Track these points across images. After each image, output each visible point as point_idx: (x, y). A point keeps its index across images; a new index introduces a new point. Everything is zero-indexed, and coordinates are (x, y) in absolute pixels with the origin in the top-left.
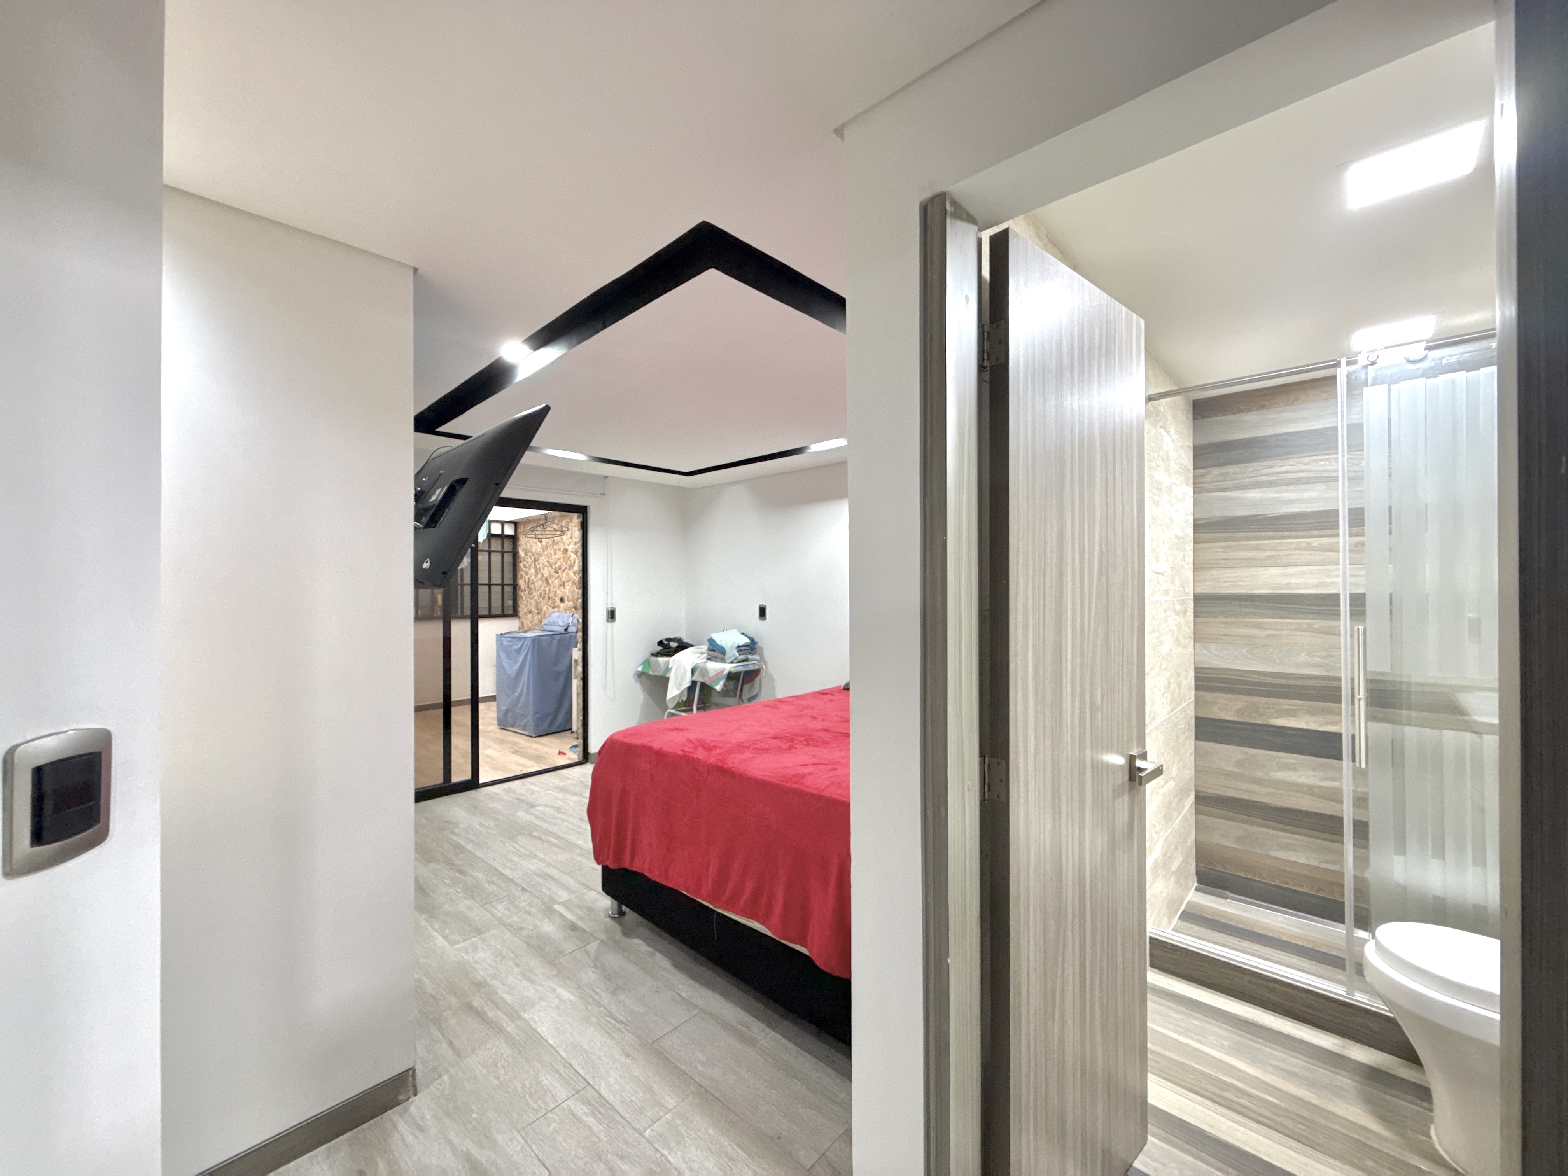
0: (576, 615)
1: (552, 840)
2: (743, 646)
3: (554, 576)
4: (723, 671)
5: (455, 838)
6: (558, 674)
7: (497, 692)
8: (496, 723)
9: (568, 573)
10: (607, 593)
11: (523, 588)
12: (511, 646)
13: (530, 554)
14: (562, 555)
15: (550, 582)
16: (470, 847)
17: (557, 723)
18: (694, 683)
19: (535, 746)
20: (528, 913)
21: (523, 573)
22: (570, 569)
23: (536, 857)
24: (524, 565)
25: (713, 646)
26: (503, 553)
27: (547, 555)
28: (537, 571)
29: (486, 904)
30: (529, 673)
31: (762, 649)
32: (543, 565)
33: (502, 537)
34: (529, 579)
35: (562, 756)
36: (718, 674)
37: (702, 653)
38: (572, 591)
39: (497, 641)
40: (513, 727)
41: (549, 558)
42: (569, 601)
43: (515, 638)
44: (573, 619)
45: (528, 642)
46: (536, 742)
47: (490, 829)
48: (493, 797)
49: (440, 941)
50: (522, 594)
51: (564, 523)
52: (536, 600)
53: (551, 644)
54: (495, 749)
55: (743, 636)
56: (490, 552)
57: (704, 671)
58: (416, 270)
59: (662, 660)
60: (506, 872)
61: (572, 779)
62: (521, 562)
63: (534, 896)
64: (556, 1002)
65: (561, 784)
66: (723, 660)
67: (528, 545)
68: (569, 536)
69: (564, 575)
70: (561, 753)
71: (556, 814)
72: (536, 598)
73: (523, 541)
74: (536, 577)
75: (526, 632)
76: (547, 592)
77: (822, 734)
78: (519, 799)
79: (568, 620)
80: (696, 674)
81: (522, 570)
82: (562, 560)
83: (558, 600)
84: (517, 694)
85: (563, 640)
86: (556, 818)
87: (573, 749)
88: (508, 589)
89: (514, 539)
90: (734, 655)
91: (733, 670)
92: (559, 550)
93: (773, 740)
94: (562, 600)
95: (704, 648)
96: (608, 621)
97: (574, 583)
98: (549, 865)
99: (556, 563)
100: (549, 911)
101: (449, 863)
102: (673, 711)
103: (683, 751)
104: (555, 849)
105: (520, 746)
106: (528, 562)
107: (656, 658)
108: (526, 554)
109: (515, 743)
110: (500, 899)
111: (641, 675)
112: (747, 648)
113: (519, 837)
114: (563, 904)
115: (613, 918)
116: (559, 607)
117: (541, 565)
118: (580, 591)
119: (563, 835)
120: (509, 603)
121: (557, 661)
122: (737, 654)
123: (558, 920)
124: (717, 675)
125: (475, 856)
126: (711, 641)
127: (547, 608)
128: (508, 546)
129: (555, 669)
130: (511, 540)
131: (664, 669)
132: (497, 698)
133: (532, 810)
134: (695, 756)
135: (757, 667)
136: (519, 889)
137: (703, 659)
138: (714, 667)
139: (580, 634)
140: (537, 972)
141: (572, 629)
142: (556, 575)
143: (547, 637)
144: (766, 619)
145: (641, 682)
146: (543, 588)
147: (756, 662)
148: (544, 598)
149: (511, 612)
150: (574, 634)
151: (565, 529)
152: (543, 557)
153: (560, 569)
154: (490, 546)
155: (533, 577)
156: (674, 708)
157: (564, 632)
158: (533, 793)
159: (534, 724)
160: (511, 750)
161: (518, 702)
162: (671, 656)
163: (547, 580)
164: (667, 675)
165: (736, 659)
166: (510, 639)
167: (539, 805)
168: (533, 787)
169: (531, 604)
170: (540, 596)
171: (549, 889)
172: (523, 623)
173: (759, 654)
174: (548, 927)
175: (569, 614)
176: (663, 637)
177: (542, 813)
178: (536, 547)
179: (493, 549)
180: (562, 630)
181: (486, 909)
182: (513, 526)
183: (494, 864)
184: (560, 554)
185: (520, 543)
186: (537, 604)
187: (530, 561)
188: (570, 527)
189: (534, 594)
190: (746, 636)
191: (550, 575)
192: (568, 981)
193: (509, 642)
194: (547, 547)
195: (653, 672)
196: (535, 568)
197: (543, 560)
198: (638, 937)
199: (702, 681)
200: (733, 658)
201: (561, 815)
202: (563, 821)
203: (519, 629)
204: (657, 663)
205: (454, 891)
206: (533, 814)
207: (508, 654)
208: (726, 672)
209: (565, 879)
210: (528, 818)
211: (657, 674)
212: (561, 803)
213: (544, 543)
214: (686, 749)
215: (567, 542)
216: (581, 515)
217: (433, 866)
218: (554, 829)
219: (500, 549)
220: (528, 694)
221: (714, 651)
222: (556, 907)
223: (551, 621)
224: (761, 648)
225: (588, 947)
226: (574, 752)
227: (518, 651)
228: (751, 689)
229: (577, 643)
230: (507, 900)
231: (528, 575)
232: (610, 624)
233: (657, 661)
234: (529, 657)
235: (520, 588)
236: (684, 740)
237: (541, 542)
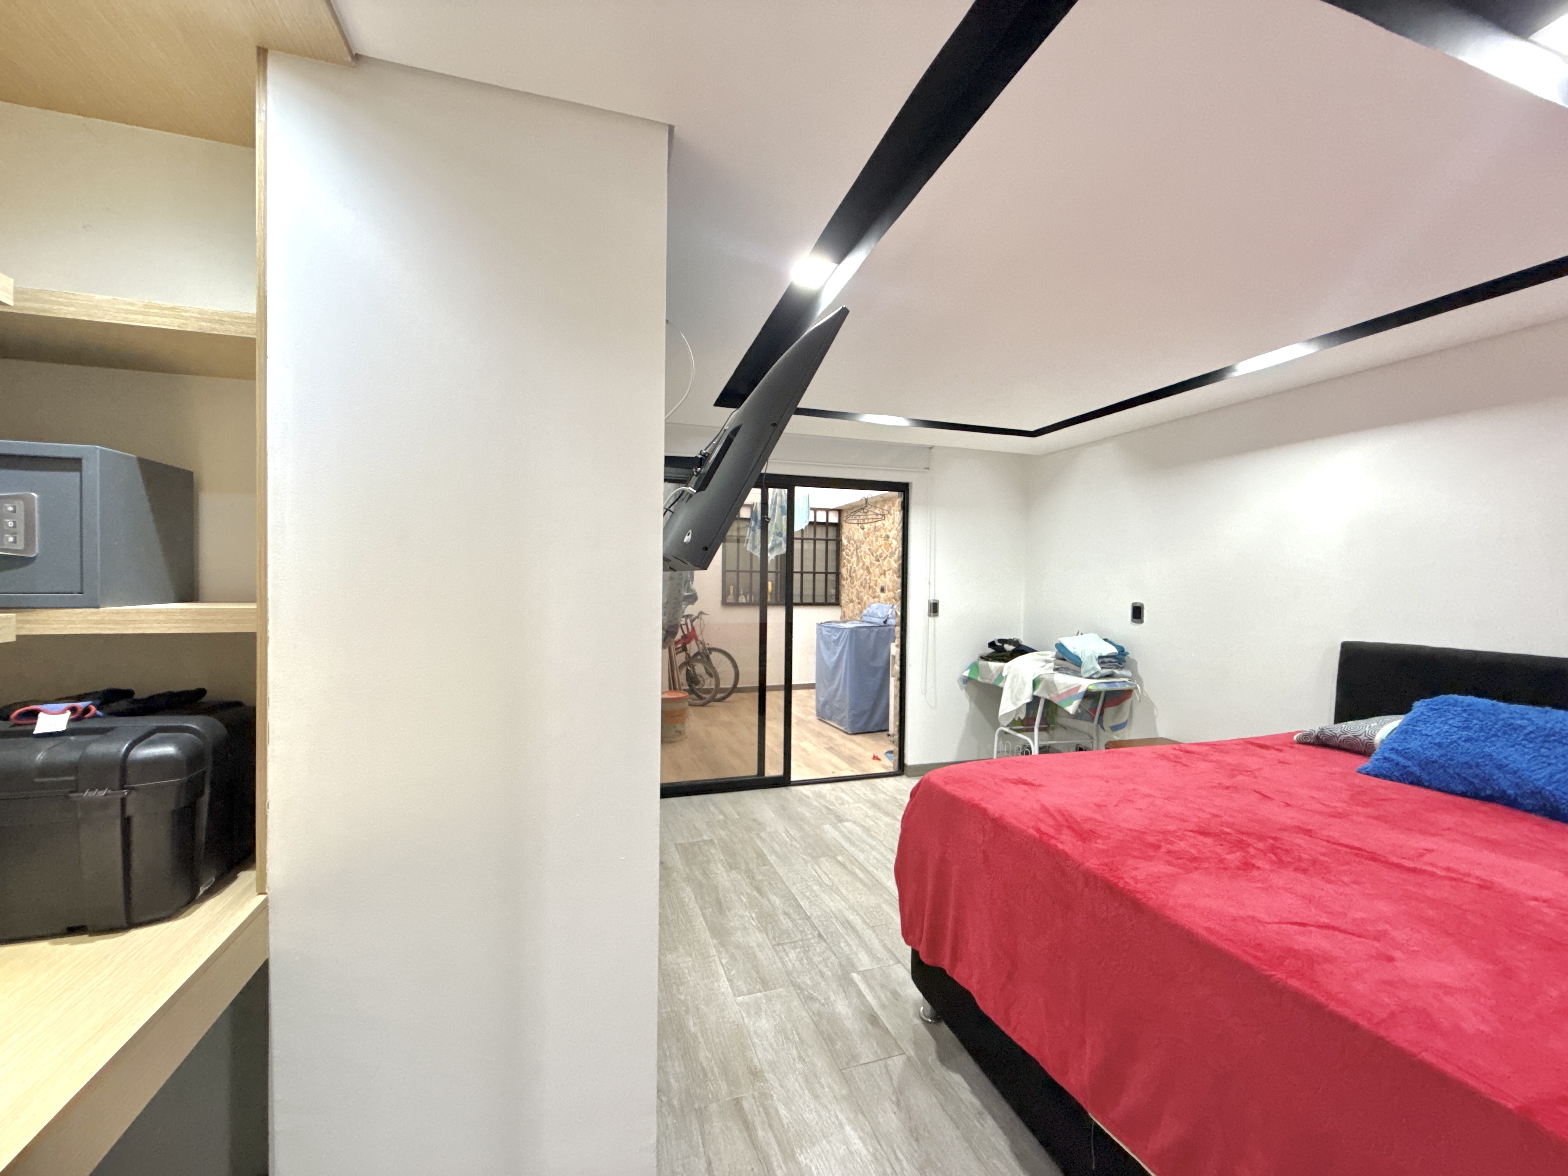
0: (895, 607)
1: (857, 871)
2: (1107, 657)
3: (875, 564)
4: (1078, 688)
5: (759, 843)
6: (876, 670)
7: (816, 680)
8: (814, 712)
9: (889, 561)
10: (930, 583)
11: (845, 576)
12: (830, 636)
13: (852, 542)
14: (883, 543)
15: (871, 571)
16: (772, 859)
17: (873, 724)
18: (1036, 699)
19: (850, 745)
20: (822, 975)
21: (845, 561)
22: (890, 557)
23: (838, 892)
24: (846, 553)
25: (1063, 654)
26: (827, 541)
27: (869, 542)
28: (859, 558)
29: (779, 944)
30: (846, 667)
31: (1134, 662)
32: (865, 552)
33: (827, 525)
34: (851, 567)
35: (876, 762)
36: (1070, 694)
37: (1047, 661)
38: (892, 580)
39: (818, 630)
40: (830, 719)
41: (870, 545)
42: (889, 591)
43: (833, 628)
44: (892, 610)
45: (847, 633)
46: (851, 740)
47: (796, 840)
48: (803, 800)
49: (724, 985)
50: (843, 582)
51: (886, 508)
52: (857, 589)
53: (869, 636)
54: (810, 742)
55: (1107, 643)
56: (815, 540)
57: (1050, 686)
58: (671, 129)
59: (994, 665)
60: (804, 903)
61: (884, 793)
62: (843, 550)
63: (831, 950)
64: (842, 1150)
65: (873, 797)
66: (1077, 673)
67: (851, 531)
68: (891, 521)
69: (885, 563)
70: (875, 758)
71: (865, 837)
72: (857, 587)
73: (846, 529)
74: (857, 566)
75: (845, 622)
76: (868, 582)
77: (1300, 840)
78: (829, 809)
79: (887, 612)
80: (1040, 687)
81: (845, 558)
82: (883, 547)
83: (878, 590)
84: (834, 687)
85: (881, 633)
86: (864, 842)
87: (889, 755)
88: (832, 578)
89: (838, 526)
90: (1094, 668)
91: (1093, 688)
92: (881, 537)
93: (1201, 838)
94: (882, 590)
95: (1051, 654)
96: (929, 615)
97: (895, 572)
98: (851, 908)
99: (877, 551)
100: (845, 981)
101: (749, 874)
102: (1007, 730)
103: (1038, 830)
104: (859, 885)
105: (836, 743)
106: (850, 550)
107: (985, 662)
108: (849, 542)
109: (831, 739)
110: (794, 942)
111: (967, 680)
112: (1113, 660)
113: (823, 859)
114: (863, 974)
115: (925, 1022)
116: (879, 597)
117: (862, 553)
118: (899, 580)
119: (871, 869)
120: (832, 591)
121: (874, 655)
122: (1099, 668)
123: (855, 1000)
124: (1069, 692)
125: (776, 873)
126: (1060, 647)
127: (868, 598)
128: (832, 534)
129: (872, 664)
130: (835, 528)
131: (996, 677)
132: (816, 686)
133: (839, 825)
134: (1060, 846)
135: (1127, 687)
136: (816, 933)
137: (1050, 668)
138: (1064, 681)
139: (898, 629)
140: (822, 1080)
141: (891, 622)
142: (877, 563)
143: (865, 629)
144: (1142, 622)
145: (966, 689)
146: (864, 577)
147: (1126, 680)
148: (864, 588)
149: (833, 601)
150: (892, 627)
151: (886, 512)
152: (864, 545)
153: (881, 556)
154: (815, 534)
155: (855, 565)
156: (1008, 726)
157: (882, 624)
158: (843, 804)
159: (850, 720)
160: (827, 746)
161: (835, 695)
162: (1007, 661)
163: (868, 569)
164: (1000, 685)
165: (1097, 673)
166: (829, 629)
167: (847, 820)
168: (843, 795)
169: (853, 593)
170: (861, 585)
171: (848, 945)
172: (844, 612)
173: (1128, 669)
174: (842, 1007)
175: (889, 605)
176: (995, 637)
177: (851, 833)
178: (858, 534)
179: (818, 537)
180: (881, 622)
181: (777, 952)
182: (837, 513)
183: (793, 890)
184: (881, 541)
185: (843, 531)
186: (858, 593)
187: (852, 549)
188: (892, 512)
189: (856, 583)
190: (1111, 643)
191: (871, 563)
192: (860, 1115)
193: (828, 631)
194: (869, 533)
195: (982, 678)
196: (857, 555)
197: (865, 547)
198: (957, 1070)
199: (1048, 697)
200: (1093, 672)
201: (870, 840)
202: (873, 848)
203: (841, 618)
204: (988, 669)
205: (749, 915)
206: (840, 832)
207: (827, 643)
208: (1082, 690)
209: (869, 935)
210: (836, 834)
211: (987, 681)
212: (872, 823)
213: (866, 530)
214: (1043, 827)
215: (889, 528)
216: (902, 493)
217: (734, 874)
218: (861, 857)
219: (824, 537)
220: (844, 690)
221: (1064, 660)
222: (854, 975)
223: (871, 611)
224: (1134, 660)
225: (889, 1062)
226: (890, 759)
227: (837, 642)
228: (1116, 715)
229: (895, 638)
230: (801, 947)
231: (850, 563)
232: (931, 619)
233: (988, 665)
234: (847, 649)
235: (842, 576)
236: (1037, 806)
237: (863, 529)
